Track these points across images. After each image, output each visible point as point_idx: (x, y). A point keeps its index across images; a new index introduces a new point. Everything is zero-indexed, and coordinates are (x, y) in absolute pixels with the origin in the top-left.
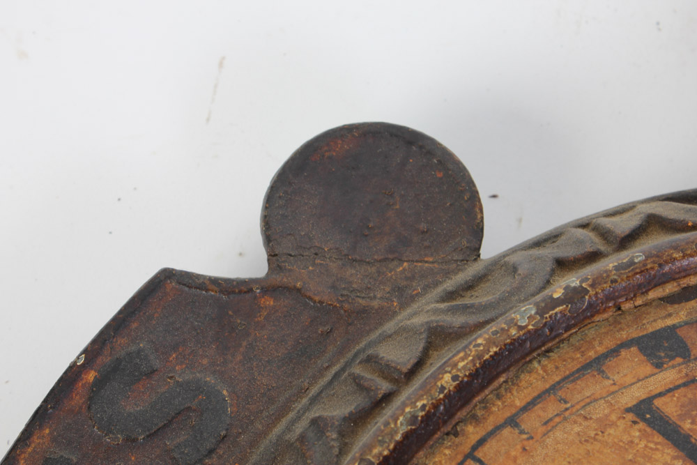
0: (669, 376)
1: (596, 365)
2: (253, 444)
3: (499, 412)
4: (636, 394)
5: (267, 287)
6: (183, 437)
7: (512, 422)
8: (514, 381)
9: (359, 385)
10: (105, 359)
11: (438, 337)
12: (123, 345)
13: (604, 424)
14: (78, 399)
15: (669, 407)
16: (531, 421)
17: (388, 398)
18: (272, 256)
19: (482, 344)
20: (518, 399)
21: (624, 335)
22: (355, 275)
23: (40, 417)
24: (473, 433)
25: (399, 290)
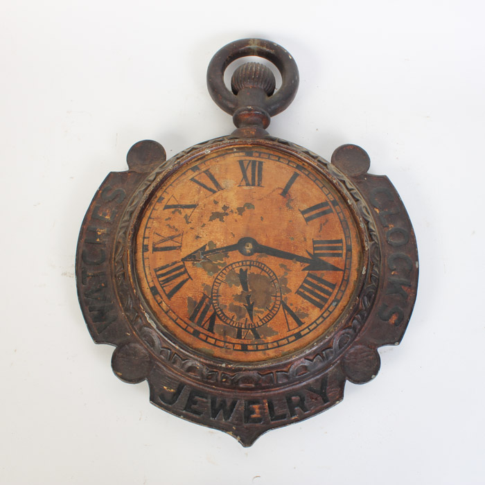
0: (196, 173)
1: (184, 174)
2: (130, 198)
3: (169, 184)
4: (191, 177)
5: (129, 172)
6: (118, 199)
7: (171, 185)
8: (170, 179)
9: (146, 184)
10: (103, 189)
11: (158, 174)
12: (105, 186)
13: (186, 183)
14: (99, 196)
15: (197, 178)
16: (174, 184)
17: (150, 185)
18: (129, 167)
19: (164, 173)
20: (172, 181)
21: (188, 168)
22: (144, 167)
23: (93, 200)
24: (165, 188)
25: (152, 168)
